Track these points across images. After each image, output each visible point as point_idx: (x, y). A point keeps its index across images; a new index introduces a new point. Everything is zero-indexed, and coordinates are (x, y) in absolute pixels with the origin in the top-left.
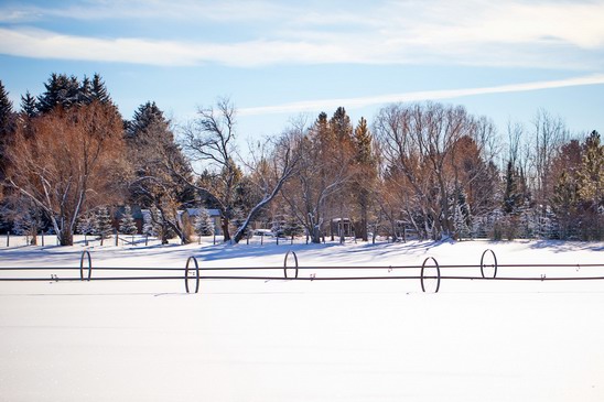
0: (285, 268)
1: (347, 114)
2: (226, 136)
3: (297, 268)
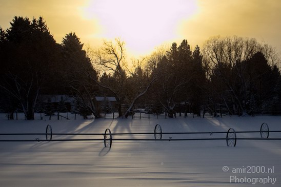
0: (155, 133)
2: (119, 57)
3: (161, 133)
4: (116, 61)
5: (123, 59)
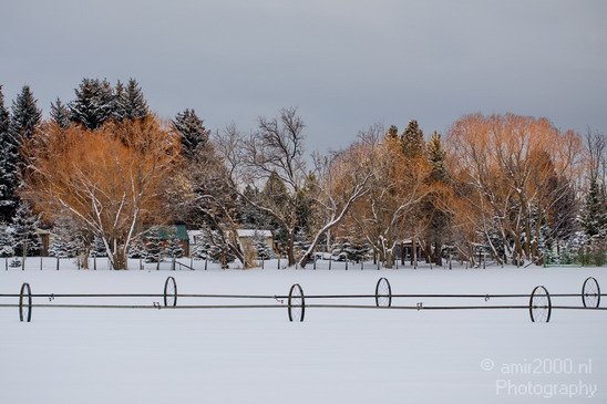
0: (377, 296)
3: (390, 296)
4: (284, 160)
5: (297, 155)
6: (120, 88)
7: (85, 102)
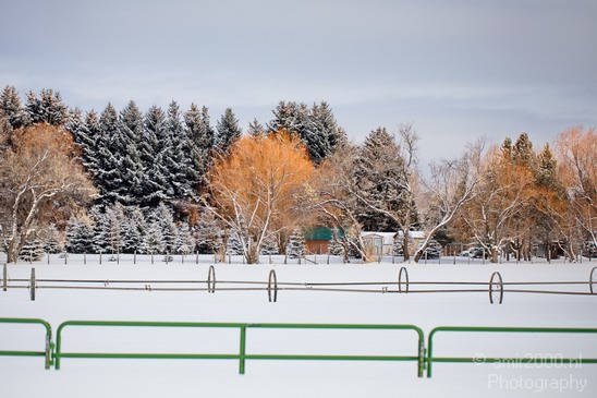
0: (399, 283)
1: (530, 139)
3: (407, 283)
5: (413, 164)
6: (315, 109)
7: (282, 122)
